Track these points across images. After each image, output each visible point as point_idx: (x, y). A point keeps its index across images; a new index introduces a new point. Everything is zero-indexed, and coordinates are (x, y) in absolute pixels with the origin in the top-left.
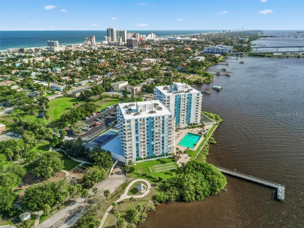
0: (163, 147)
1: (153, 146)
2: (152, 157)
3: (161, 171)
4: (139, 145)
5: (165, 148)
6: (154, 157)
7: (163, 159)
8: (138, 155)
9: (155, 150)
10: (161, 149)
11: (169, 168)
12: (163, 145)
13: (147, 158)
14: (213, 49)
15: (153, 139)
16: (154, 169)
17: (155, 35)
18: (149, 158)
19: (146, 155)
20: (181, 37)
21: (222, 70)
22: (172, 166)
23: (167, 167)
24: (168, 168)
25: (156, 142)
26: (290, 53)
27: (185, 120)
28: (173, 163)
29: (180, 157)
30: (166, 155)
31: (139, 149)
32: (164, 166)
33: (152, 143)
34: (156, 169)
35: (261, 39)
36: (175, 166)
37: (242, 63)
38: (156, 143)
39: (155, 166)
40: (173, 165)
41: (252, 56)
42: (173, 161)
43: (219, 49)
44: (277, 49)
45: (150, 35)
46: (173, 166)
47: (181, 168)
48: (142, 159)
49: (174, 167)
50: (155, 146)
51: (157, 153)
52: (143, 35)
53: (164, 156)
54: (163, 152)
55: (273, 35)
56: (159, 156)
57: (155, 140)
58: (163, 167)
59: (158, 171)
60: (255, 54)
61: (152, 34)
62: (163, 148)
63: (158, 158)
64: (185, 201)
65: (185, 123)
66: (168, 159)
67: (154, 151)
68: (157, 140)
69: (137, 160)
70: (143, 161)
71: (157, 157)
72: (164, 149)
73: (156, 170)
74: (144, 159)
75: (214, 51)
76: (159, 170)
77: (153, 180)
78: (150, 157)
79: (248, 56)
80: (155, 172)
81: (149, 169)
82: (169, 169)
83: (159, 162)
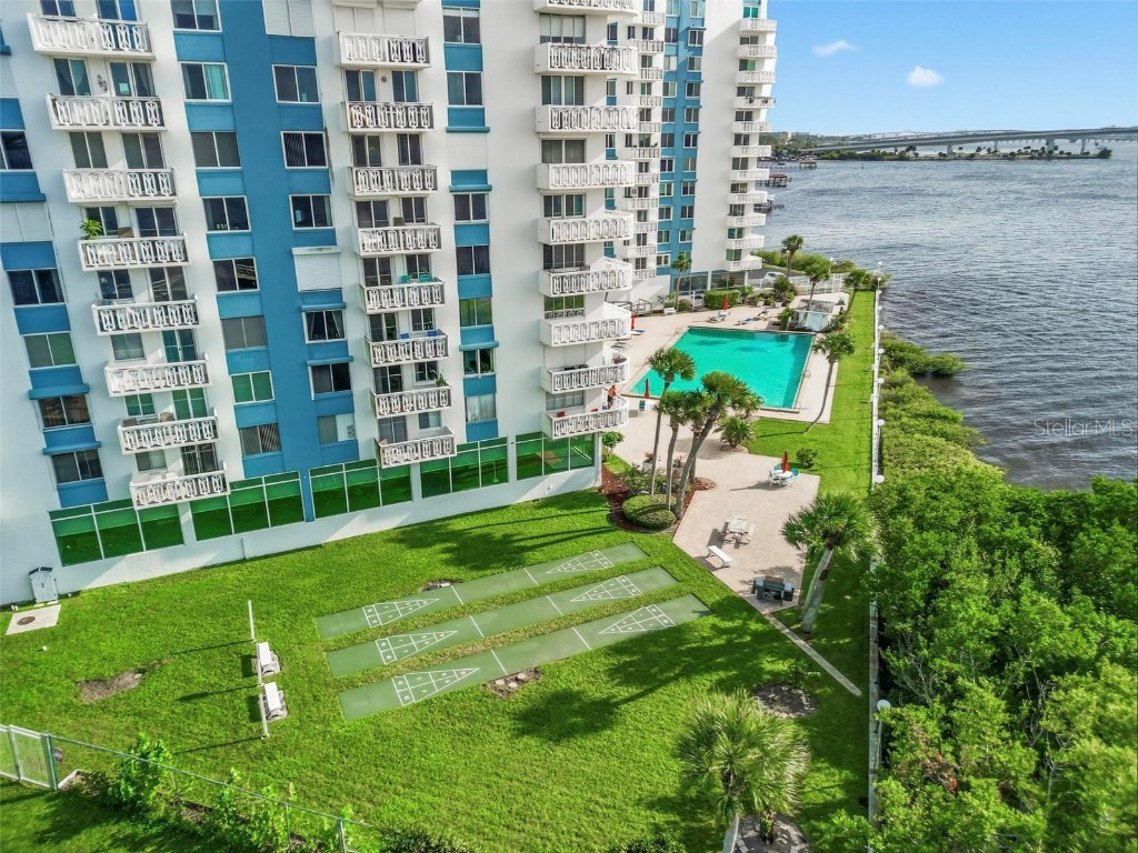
0: (486, 356)
1: (325, 324)
2: (330, 503)
3: (462, 676)
4: (79, 294)
5: (509, 367)
6: (364, 497)
7: (491, 519)
8: (91, 466)
9: (362, 381)
10: (453, 372)
11: (587, 618)
12: (476, 313)
13: (250, 517)
15: (312, 211)
16: (340, 666)
18: (287, 510)
19: (233, 466)
22: (630, 587)
23: (554, 606)
24: (566, 623)
25: (369, 242)
27: (652, 239)
28: (628, 549)
29: (700, 485)
30: (530, 467)
31: (90, 352)
32: (511, 600)
33: (313, 271)
34: (385, 651)
36: (662, 580)
38: (377, 270)
39: (372, 616)
40: (631, 570)
42: (627, 522)
46: (635, 592)
47: (766, 610)
48: (162, 530)
49: (659, 599)
50: (355, 329)
51: (394, 429)
53: (495, 472)
54: (484, 427)
56: (436, 482)
57: (342, 215)
58: (490, 616)
59: (405, 692)
62: (479, 361)
63: (419, 509)
65: (652, 265)
66: (554, 511)
67: (350, 410)
68: (371, 212)
69: (75, 548)
70: (194, 555)
71: (397, 488)
72: (490, 387)
73: (377, 677)
74: (212, 522)
76: (422, 664)
78: (308, 505)
80: (357, 710)
81: (247, 665)
82: (583, 641)
83: (430, 558)
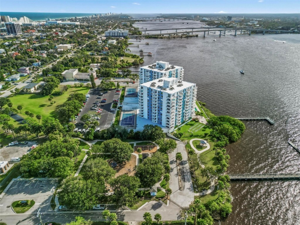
14: (114, 33)
17: (28, 18)
20: (69, 20)
21: (140, 51)
26: (174, 34)
35: (136, 23)
37: (148, 44)
41: (147, 38)
43: (120, 33)
44: (160, 31)
45: (22, 19)
46: (201, 125)
52: (14, 19)
55: (144, 19)
60: (150, 36)
61: (25, 17)
64: (234, 142)
75: (115, 35)
77: (201, 137)
79: (145, 38)
